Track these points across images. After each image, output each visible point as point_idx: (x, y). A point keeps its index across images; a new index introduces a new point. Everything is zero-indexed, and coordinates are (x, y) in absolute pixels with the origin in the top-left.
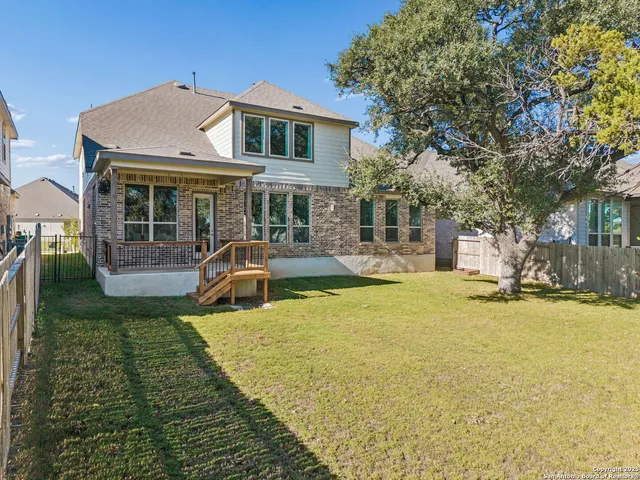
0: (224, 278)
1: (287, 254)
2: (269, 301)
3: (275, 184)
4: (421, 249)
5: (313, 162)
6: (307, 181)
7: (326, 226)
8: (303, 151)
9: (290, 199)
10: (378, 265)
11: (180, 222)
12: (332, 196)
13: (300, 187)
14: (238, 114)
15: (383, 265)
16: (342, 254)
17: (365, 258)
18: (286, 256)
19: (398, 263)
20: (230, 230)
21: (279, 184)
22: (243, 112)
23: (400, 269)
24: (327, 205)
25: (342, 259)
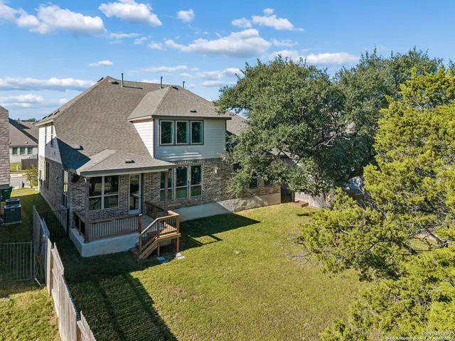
0: (153, 241)
1: (187, 204)
2: (180, 251)
3: (180, 161)
4: (272, 190)
5: (203, 144)
6: (200, 157)
7: (211, 183)
8: (197, 138)
9: (189, 170)
10: (245, 204)
11: (120, 193)
12: (215, 164)
13: (195, 161)
14: (157, 121)
15: (248, 204)
16: (222, 200)
17: (237, 200)
18: (187, 206)
19: (257, 201)
20: (152, 194)
21: (182, 161)
22: (160, 120)
23: (259, 205)
24: (212, 170)
25: (222, 203)
